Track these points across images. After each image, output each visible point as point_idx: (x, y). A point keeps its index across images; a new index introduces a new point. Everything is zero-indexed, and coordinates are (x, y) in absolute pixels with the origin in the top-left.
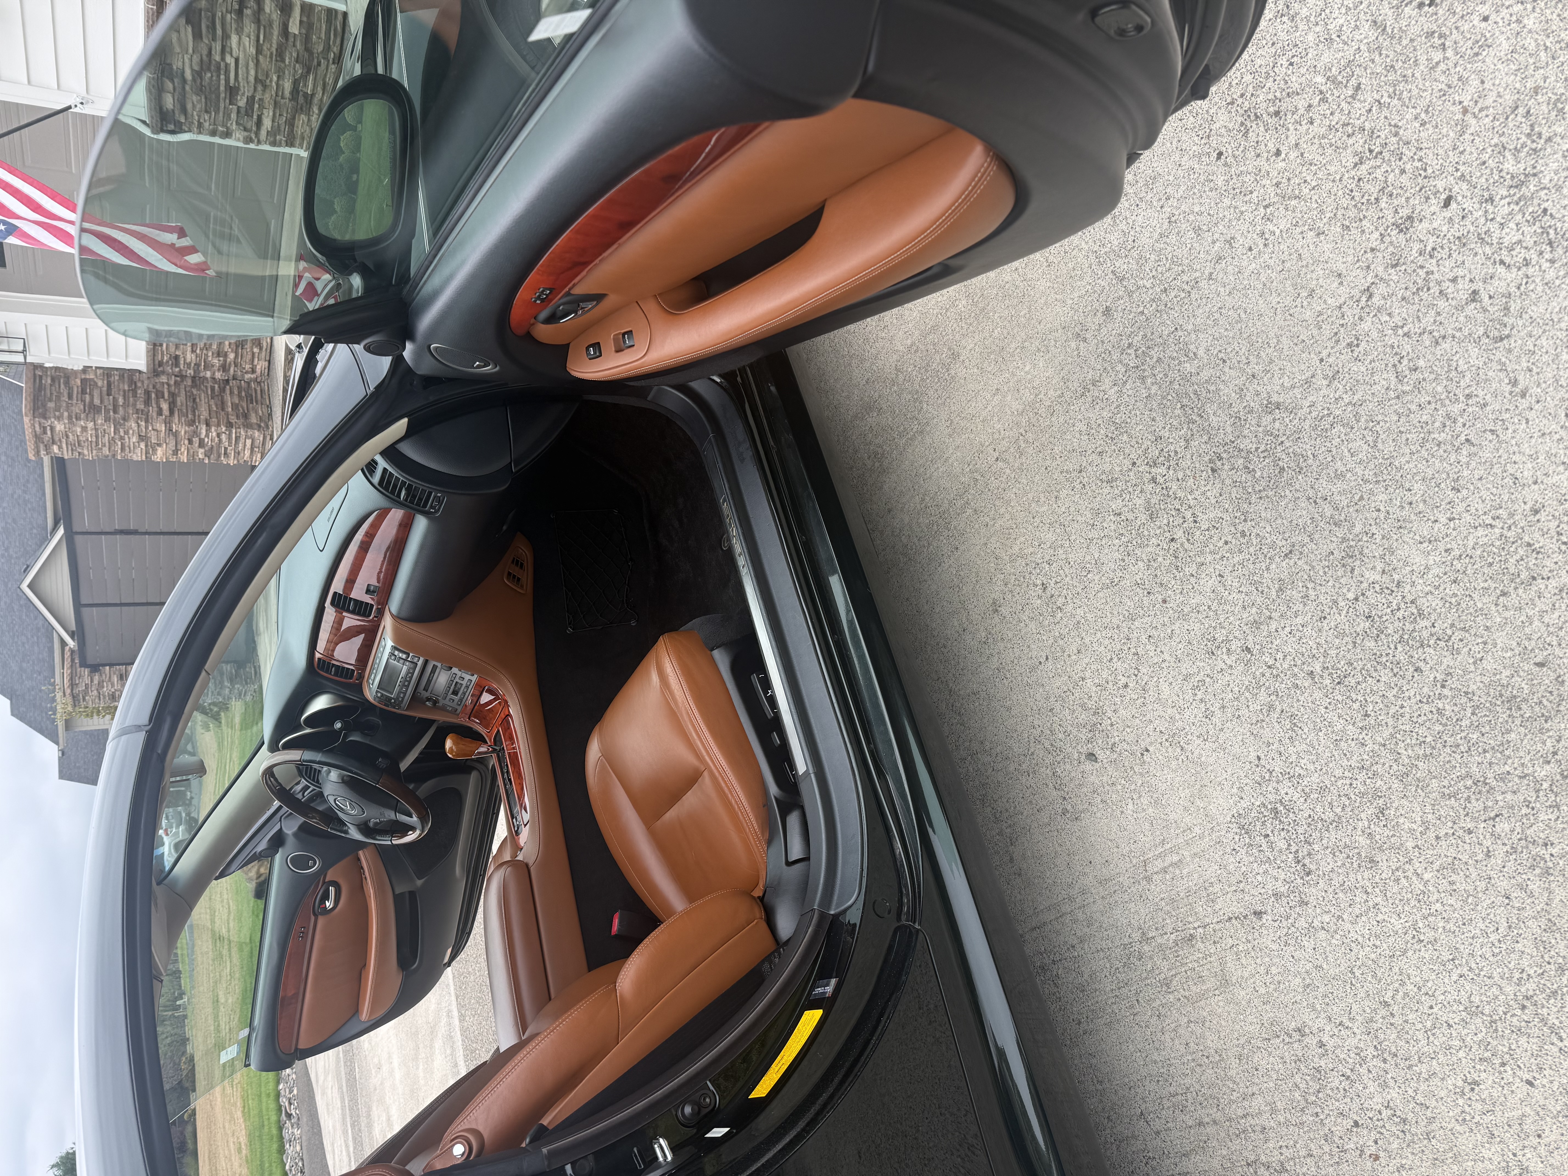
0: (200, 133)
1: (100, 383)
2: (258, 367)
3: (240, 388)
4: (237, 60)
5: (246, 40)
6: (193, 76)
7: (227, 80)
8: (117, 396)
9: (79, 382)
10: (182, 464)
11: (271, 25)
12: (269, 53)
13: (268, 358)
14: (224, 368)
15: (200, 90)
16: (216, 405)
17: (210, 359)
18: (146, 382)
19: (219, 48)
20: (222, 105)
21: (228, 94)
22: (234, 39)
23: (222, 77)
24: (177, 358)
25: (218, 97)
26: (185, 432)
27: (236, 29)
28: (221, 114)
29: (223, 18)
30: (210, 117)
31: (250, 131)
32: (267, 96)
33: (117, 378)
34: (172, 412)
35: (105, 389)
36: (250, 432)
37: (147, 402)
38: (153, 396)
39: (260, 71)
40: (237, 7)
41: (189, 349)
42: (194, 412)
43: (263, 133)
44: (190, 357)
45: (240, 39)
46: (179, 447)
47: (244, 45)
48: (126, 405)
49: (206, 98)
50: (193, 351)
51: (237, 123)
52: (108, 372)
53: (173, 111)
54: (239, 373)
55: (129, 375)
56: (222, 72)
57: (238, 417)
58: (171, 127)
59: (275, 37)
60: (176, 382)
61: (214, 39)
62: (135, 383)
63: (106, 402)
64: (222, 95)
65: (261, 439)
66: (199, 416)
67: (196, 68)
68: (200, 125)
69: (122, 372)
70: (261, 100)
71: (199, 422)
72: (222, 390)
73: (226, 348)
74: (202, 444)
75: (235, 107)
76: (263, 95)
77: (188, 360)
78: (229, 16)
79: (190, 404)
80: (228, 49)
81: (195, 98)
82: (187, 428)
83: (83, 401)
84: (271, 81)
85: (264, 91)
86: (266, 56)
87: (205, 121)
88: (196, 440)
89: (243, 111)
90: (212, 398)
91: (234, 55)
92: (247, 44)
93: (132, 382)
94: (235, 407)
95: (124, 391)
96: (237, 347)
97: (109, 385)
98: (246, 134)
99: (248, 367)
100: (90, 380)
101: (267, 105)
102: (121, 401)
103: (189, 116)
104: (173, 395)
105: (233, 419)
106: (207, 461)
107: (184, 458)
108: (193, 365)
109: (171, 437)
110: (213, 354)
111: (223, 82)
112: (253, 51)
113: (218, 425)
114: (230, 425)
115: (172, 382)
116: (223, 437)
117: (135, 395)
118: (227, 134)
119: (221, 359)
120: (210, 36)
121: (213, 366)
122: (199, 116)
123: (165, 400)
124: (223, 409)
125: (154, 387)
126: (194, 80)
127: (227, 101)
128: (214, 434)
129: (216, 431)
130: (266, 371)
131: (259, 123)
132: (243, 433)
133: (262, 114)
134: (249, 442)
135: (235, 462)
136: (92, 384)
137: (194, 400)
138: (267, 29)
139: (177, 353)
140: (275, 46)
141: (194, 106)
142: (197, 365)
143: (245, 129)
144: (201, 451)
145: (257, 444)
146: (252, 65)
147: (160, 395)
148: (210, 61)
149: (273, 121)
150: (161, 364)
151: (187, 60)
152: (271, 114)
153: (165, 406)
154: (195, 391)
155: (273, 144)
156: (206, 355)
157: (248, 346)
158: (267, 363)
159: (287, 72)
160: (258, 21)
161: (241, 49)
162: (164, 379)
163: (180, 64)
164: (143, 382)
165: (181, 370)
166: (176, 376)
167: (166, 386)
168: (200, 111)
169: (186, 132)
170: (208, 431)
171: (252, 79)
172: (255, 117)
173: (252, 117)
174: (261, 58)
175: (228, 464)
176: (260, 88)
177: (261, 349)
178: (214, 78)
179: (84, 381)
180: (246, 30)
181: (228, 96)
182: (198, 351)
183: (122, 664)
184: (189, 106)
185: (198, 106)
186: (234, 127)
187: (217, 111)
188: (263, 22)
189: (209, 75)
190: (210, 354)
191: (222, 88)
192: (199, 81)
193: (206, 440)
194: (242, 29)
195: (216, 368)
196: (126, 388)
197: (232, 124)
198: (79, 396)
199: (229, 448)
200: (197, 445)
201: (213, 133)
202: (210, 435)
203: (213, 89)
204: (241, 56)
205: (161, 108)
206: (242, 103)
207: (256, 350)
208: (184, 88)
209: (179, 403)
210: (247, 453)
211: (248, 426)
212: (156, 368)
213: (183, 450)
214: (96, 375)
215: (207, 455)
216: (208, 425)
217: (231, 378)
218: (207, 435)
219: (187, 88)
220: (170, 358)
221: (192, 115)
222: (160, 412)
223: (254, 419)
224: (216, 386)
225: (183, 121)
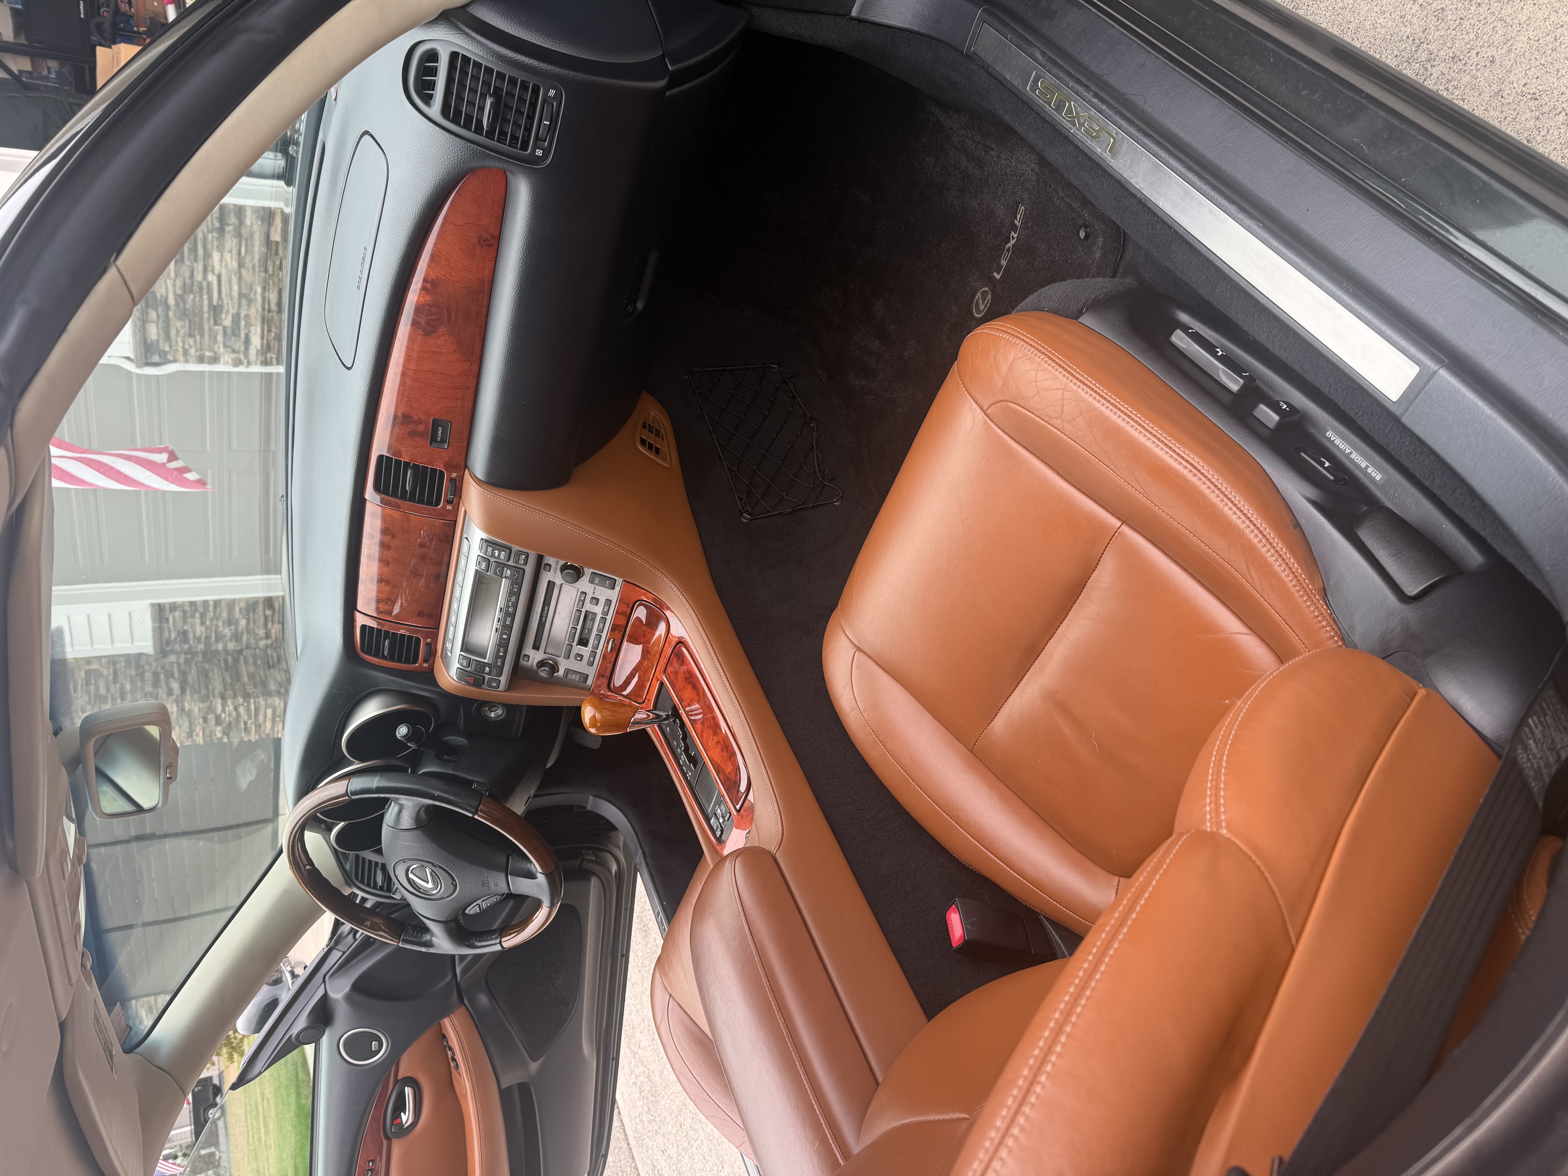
0: (187, 361)
1: (105, 672)
2: (273, 631)
3: (255, 657)
4: (219, 277)
5: (227, 256)
6: (176, 300)
7: (210, 299)
8: (123, 682)
9: (83, 674)
10: (198, 746)
11: (252, 238)
12: (251, 265)
13: (281, 621)
14: (236, 637)
15: (184, 314)
16: (231, 678)
17: (221, 629)
18: (154, 664)
19: (201, 268)
20: (206, 327)
21: (212, 313)
22: (216, 256)
23: (205, 297)
24: (185, 634)
25: (201, 319)
26: (199, 710)
27: (218, 247)
28: (207, 337)
29: (205, 238)
30: (195, 342)
31: (238, 352)
32: (253, 310)
33: (123, 664)
34: (183, 690)
35: (111, 677)
36: (270, 701)
37: (156, 684)
38: (162, 677)
39: (243, 285)
40: (217, 225)
41: (198, 621)
42: (207, 687)
43: (252, 352)
44: (199, 630)
45: (222, 256)
46: (193, 728)
47: (226, 261)
48: (133, 690)
49: (190, 322)
50: (203, 623)
51: (225, 346)
52: (112, 660)
53: (158, 341)
54: (252, 641)
55: (136, 660)
56: (205, 291)
57: (255, 687)
58: (156, 358)
59: (256, 248)
60: (186, 661)
61: (196, 260)
62: (143, 667)
63: (112, 690)
64: (206, 316)
65: (282, 705)
66: (213, 691)
67: (179, 292)
68: (186, 353)
69: (128, 658)
70: (247, 316)
71: (214, 697)
72: (236, 661)
73: (237, 615)
74: (218, 722)
75: (220, 328)
76: (248, 310)
77: (198, 634)
78: (210, 235)
79: (202, 679)
80: (210, 268)
81: (179, 324)
82: (201, 705)
83: (88, 692)
84: (255, 294)
85: (249, 305)
86: (248, 269)
87: (190, 347)
88: (211, 717)
89: (229, 331)
90: (227, 670)
91: (216, 272)
92: (229, 259)
93: (138, 666)
94: (251, 676)
95: (131, 677)
96: (248, 612)
97: (115, 672)
98: (235, 355)
99: (262, 632)
100: (95, 670)
101: (253, 321)
102: (128, 687)
103: (173, 343)
104: (183, 673)
105: (250, 689)
106: (225, 740)
107: (200, 740)
108: (203, 638)
109: (185, 718)
110: (224, 623)
111: (206, 302)
112: (235, 265)
113: (235, 697)
114: (247, 696)
115: (182, 660)
116: (242, 710)
117: (143, 679)
118: (215, 360)
119: (233, 627)
120: (192, 258)
121: (224, 636)
122: (183, 342)
123: (175, 679)
124: (238, 680)
125: (163, 668)
126: (177, 305)
127: (212, 321)
128: (231, 708)
129: (233, 703)
130: (281, 634)
131: (247, 342)
132: (262, 702)
133: (250, 332)
134: (269, 712)
135: (257, 737)
136: (98, 674)
137: (207, 675)
138: (249, 242)
139: (186, 628)
140: (257, 257)
141: (178, 332)
142: (208, 638)
143: (234, 351)
144: (219, 728)
145: (278, 713)
146: (234, 279)
147: (169, 675)
148: (193, 283)
149: (262, 338)
150: (168, 642)
151: (170, 287)
152: (259, 330)
153: (175, 686)
154: (207, 666)
155: (266, 363)
156: (217, 626)
157: (260, 609)
158: (280, 626)
159: (271, 282)
160: (239, 235)
161: (223, 265)
162: (172, 658)
163: (163, 291)
164: (150, 665)
165: (190, 647)
166: (186, 653)
167: (175, 665)
168: (184, 336)
169: (170, 362)
170: (224, 705)
171: (235, 294)
172: (243, 336)
173: (239, 336)
174: (244, 271)
175: (250, 741)
176: (244, 302)
177: (274, 610)
178: (197, 299)
179: (88, 672)
180: (228, 245)
181: (212, 316)
182: (208, 623)
183: (150, 995)
184: (173, 333)
185: (182, 331)
186: (222, 350)
187: (202, 335)
188: (245, 236)
189: (191, 296)
190: (220, 624)
191: (206, 308)
192: (182, 305)
193: (223, 715)
194: (224, 245)
195: (227, 639)
196: (133, 672)
197: (219, 347)
198: (84, 688)
199: (249, 722)
200: (213, 722)
201: (201, 360)
202: (225, 709)
203: (196, 311)
204: (224, 272)
205: (145, 340)
206: (227, 322)
207: (268, 613)
208: (167, 316)
209: (190, 680)
210: (269, 724)
211: (267, 694)
212: (163, 646)
213: (198, 730)
214: (101, 664)
215: (226, 732)
216: (223, 698)
217: (244, 647)
218: (223, 710)
219: (171, 314)
220: (178, 635)
221: (177, 342)
222: (170, 692)
223: (273, 687)
224: (230, 658)
225: (167, 349)
